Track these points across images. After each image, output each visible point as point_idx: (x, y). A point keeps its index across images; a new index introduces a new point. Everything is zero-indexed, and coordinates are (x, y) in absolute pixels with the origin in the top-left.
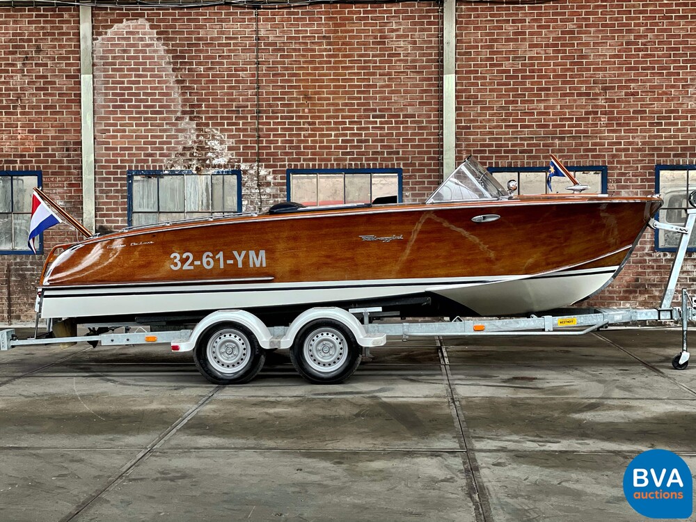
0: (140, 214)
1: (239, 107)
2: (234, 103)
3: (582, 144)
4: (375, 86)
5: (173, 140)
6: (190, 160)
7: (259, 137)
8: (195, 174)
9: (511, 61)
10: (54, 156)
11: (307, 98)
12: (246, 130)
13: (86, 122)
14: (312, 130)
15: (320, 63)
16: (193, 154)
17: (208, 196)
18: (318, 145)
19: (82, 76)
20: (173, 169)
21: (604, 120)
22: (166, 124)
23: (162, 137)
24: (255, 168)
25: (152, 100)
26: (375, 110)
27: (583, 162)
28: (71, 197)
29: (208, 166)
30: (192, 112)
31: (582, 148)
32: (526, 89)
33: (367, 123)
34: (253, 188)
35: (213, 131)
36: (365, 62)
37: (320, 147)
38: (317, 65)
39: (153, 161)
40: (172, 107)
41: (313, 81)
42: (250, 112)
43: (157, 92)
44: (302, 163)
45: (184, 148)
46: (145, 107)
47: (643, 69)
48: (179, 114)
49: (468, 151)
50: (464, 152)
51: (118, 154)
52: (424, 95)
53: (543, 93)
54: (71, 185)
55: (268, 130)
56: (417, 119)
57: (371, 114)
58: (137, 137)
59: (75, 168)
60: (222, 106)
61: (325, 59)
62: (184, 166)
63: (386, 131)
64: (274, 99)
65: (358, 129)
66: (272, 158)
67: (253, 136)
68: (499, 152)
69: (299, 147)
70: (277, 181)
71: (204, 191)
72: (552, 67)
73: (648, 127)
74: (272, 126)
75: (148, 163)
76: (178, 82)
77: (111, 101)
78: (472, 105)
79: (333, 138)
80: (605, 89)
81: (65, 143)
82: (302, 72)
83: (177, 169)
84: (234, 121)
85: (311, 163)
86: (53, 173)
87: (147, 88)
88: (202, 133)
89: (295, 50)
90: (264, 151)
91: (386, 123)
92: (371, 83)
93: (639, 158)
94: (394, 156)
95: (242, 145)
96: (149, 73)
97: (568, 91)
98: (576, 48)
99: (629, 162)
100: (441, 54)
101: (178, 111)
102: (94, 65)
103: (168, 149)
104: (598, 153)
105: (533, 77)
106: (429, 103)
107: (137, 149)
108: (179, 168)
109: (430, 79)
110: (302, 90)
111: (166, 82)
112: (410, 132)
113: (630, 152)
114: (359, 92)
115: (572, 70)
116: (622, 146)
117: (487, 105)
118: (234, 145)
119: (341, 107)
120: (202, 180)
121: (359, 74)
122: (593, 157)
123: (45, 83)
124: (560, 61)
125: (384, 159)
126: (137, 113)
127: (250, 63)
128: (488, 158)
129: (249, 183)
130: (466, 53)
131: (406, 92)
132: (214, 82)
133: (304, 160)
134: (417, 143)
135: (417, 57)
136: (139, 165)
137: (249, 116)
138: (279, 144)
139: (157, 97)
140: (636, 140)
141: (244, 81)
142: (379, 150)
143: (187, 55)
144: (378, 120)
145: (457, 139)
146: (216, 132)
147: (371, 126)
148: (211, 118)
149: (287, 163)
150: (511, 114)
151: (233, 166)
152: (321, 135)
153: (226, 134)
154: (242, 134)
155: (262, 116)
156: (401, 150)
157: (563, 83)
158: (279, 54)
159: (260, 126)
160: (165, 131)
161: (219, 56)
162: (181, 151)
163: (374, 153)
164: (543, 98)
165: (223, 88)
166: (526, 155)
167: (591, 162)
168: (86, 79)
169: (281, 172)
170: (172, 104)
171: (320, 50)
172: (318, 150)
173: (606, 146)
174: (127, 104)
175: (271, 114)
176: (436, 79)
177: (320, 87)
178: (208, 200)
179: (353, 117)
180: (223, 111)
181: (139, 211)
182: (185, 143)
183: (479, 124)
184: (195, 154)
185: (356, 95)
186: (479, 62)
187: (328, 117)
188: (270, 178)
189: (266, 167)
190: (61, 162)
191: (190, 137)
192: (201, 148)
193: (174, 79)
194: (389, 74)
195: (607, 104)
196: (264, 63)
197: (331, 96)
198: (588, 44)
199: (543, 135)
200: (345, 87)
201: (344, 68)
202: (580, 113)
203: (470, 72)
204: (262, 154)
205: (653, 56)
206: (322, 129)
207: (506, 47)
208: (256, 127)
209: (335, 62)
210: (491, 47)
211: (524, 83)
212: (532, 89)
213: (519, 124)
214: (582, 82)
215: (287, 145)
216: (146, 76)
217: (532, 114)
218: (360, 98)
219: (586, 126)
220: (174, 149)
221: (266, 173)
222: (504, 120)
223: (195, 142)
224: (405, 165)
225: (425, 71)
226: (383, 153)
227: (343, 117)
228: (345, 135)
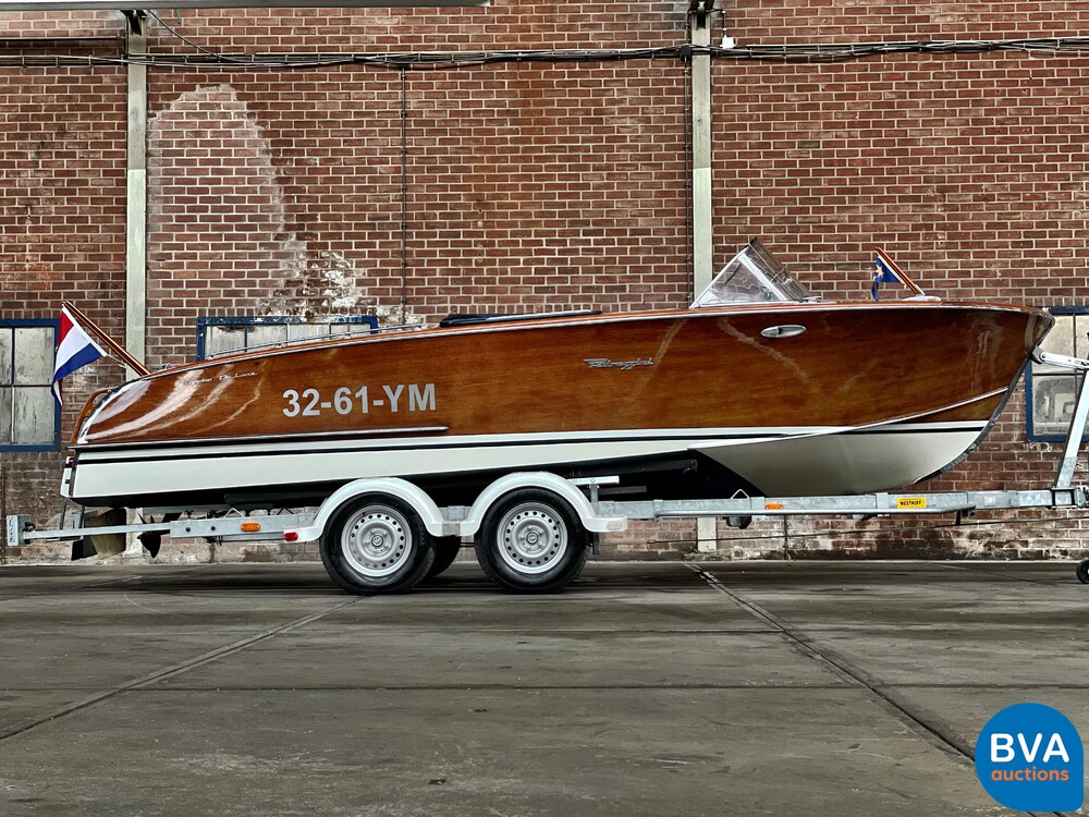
1: (375, 219)
2: (367, 213)
4: (587, 186)
5: (270, 271)
6: (298, 301)
8: (305, 323)
9: (796, 149)
10: (81, 296)
11: (481, 204)
12: (385, 254)
13: (133, 245)
14: (489, 253)
15: (502, 150)
16: (301, 292)
18: (498, 277)
19: (130, 172)
20: (269, 315)
21: (943, 238)
22: (261, 245)
23: (253, 265)
24: (399, 313)
25: (239, 209)
26: (586, 223)
29: (325, 310)
30: (301, 227)
32: (821, 191)
33: (573, 242)
35: (333, 256)
36: (572, 149)
37: (501, 281)
38: (497, 155)
39: (239, 303)
40: (270, 219)
41: (490, 178)
42: (393, 226)
43: (247, 196)
44: (472, 305)
45: (288, 283)
46: (227, 218)
48: (280, 230)
51: (184, 292)
52: (663, 199)
53: (847, 196)
55: (419, 254)
56: (652, 236)
57: (581, 229)
58: (214, 265)
59: (115, 315)
60: (348, 217)
61: (509, 145)
62: (288, 311)
63: (605, 255)
64: (430, 207)
65: (560, 252)
66: (425, 297)
67: (397, 264)
69: (468, 281)
72: (860, 157)
73: (1010, 249)
74: (426, 248)
75: (231, 305)
76: (279, 180)
77: (174, 209)
78: (737, 216)
79: (521, 266)
80: (943, 190)
81: (100, 276)
82: (472, 165)
83: (275, 315)
84: (367, 240)
85: (487, 306)
87: (231, 191)
88: (316, 259)
89: (462, 132)
90: (414, 287)
91: (605, 242)
92: (581, 182)
93: (999, 296)
94: (618, 294)
95: (378, 278)
96: (234, 168)
97: (886, 194)
98: (896, 128)
100: (688, 138)
101: (279, 225)
102: (148, 155)
103: (263, 284)
105: (831, 173)
106: (672, 213)
107: (214, 284)
108: (279, 314)
109: (672, 176)
110: (473, 192)
111: (260, 181)
112: (641, 256)
113: (984, 288)
114: (562, 196)
115: (892, 162)
116: (972, 278)
117: (761, 215)
118: (367, 277)
119: (533, 219)
120: (316, 331)
121: (561, 167)
123: (71, 183)
124: (872, 147)
126: (214, 228)
127: (392, 151)
130: (727, 137)
131: (634, 195)
132: (336, 181)
133: (476, 300)
134: (653, 273)
135: (652, 143)
136: (217, 308)
138: (438, 276)
139: (247, 204)
140: (992, 269)
141: (383, 179)
142: (594, 284)
143: (294, 139)
144: (592, 238)
146: (338, 257)
147: (581, 247)
148: (330, 236)
150: (797, 229)
151: (364, 311)
152: (503, 262)
153: (354, 260)
154: (378, 260)
155: (411, 233)
156: (627, 285)
157: (879, 181)
158: (438, 138)
159: (408, 248)
160: (259, 255)
161: (345, 141)
162: (282, 287)
163: (586, 289)
164: (847, 205)
165: (350, 189)
166: (822, 291)
168: (136, 178)
170: (270, 214)
171: (502, 132)
172: (497, 284)
173: (947, 278)
174: (198, 215)
175: (424, 230)
176: (682, 175)
177: (502, 188)
179: (553, 233)
180: (349, 225)
182: (289, 275)
184: (304, 292)
185: (557, 200)
186: (748, 150)
187: (514, 234)
189: (417, 311)
190: (93, 304)
191: (297, 265)
192: (314, 283)
193: (273, 176)
194: (609, 167)
195: (946, 214)
196: (413, 151)
197: (519, 202)
198: (915, 123)
199: (848, 262)
200: (540, 187)
201: (538, 159)
202: (904, 228)
203: (735, 165)
204: (410, 292)
205: (1015, 140)
206: (505, 253)
207: (788, 127)
208: (401, 249)
209: (525, 150)
210: (767, 127)
211: (818, 182)
212: (831, 191)
213: (811, 244)
214: (907, 180)
215: (450, 277)
216: (230, 172)
217: (831, 229)
218: (564, 205)
219: (914, 246)
220: (272, 284)
221: (416, 321)
222: (788, 238)
223: (305, 273)
224: (634, 307)
225: (664, 162)
226: (599, 289)
227: (537, 234)
228: (541, 261)
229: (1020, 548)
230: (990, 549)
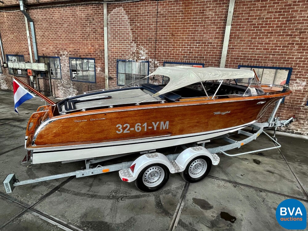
1: (150, 39)
2: (148, 37)
3: (283, 58)
4: (198, 31)
5: (129, 50)
6: (134, 57)
8: (136, 62)
9: (257, 20)
10: (97, 54)
11: (173, 35)
12: (151, 47)
13: (105, 44)
14: (174, 47)
15: (179, 21)
16: (135, 55)
18: (175, 53)
19: (104, 28)
20: (129, 60)
21: (297, 47)
22: (128, 44)
23: (126, 49)
24: (154, 61)
25: (124, 36)
26: (197, 40)
27: (281, 65)
28: (102, 67)
29: (139, 59)
30: (135, 40)
32: (262, 33)
33: (193, 45)
34: (152, 67)
36: (195, 21)
38: (177, 22)
39: (124, 57)
40: (129, 38)
41: (175, 29)
42: (153, 40)
43: (125, 33)
44: (169, 60)
45: (133, 53)
46: (122, 38)
48: (131, 41)
49: (232, 58)
50: (230, 59)
51: (114, 54)
52: (217, 34)
53: (269, 34)
54: (102, 63)
55: (159, 47)
56: (213, 44)
57: (195, 42)
58: (119, 48)
59: (103, 58)
60: (145, 38)
63: (200, 49)
64: (161, 36)
65: (190, 48)
66: (159, 57)
67: (154, 49)
68: (244, 59)
69: (168, 54)
71: (138, 68)
72: (276, 22)
75: (122, 57)
76: (131, 29)
77: (112, 36)
78: (236, 39)
79: (180, 51)
80: (301, 33)
81: (101, 50)
82: (171, 25)
84: (148, 44)
85: (172, 60)
86: (98, 59)
87: (122, 32)
88: (138, 48)
89: (170, 17)
90: (157, 55)
91: (201, 45)
92: (197, 29)
94: (202, 59)
95: (150, 52)
97: (281, 34)
98: (290, 13)
99: (304, 67)
100: (226, 17)
102: (108, 24)
103: (128, 53)
104: (289, 62)
105: (266, 27)
106: (218, 38)
107: (119, 52)
108: (131, 59)
109: (220, 28)
110: (171, 32)
111: (128, 29)
112: (209, 49)
113: (306, 62)
114: (192, 33)
115: (286, 24)
116: (303, 60)
117: (243, 39)
118: (148, 52)
119: (184, 39)
120: (138, 64)
121: (193, 26)
122: (287, 63)
123: (95, 30)
124: (281, 19)
125: (198, 60)
126: (119, 40)
127: (154, 22)
128: (239, 61)
129: (152, 66)
130: (237, 17)
131: (210, 33)
132: (142, 29)
133: (170, 59)
134: (211, 54)
135: (216, 19)
136: (120, 58)
137: (153, 42)
138: (162, 53)
141: (152, 29)
142: (197, 56)
143: (134, 20)
144: (198, 44)
145: (228, 53)
146: (142, 47)
147: (195, 47)
148: (141, 42)
149: (164, 59)
150: (252, 43)
151: (147, 60)
152: (176, 50)
153: (145, 48)
155: (157, 42)
156: (205, 57)
157: (280, 30)
158: (164, 18)
160: (127, 47)
161: (144, 20)
162: (131, 54)
163: (195, 57)
164: (269, 37)
165: (145, 31)
166: (256, 61)
167: (285, 66)
168: (105, 29)
169: (162, 63)
171: (179, 16)
172: (175, 55)
173: (294, 59)
174: (117, 37)
175: (160, 41)
176: (223, 28)
177: (177, 31)
178: (139, 71)
179: (188, 43)
180: (145, 40)
181: (120, 73)
182: (133, 51)
183: (238, 47)
185: (190, 34)
186: (242, 20)
187: (179, 43)
188: (158, 65)
189: (157, 60)
190: (99, 56)
191: (134, 49)
192: (138, 53)
193: (130, 28)
194: (204, 26)
195: (299, 40)
196: (159, 22)
197: (181, 35)
198: (297, 11)
199: (265, 53)
200: (186, 31)
201: (187, 23)
202: (285, 44)
203: (238, 25)
206: (177, 47)
207: (256, 13)
208: (155, 46)
209: (184, 21)
210: (249, 13)
211: (261, 30)
212: (265, 33)
213: (255, 48)
214: (290, 29)
215: (165, 53)
216: (122, 28)
217: (262, 44)
218: (192, 36)
219: (287, 50)
221: (157, 63)
222: (249, 46)
223: (136, 51)
224: (205, 62)
225: (218, 24)
226: (198, 57)
227: (185, 43)
228: (185, 50)
229: (295, 131)
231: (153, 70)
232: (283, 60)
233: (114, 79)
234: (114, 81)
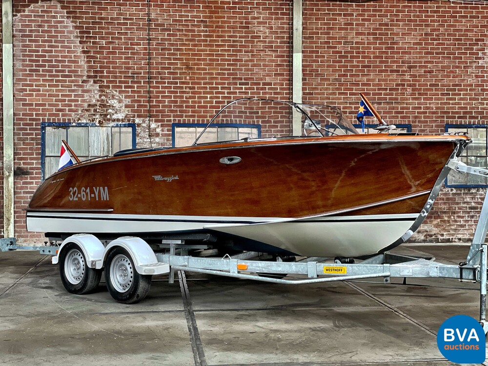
0: (52, 158)
1: (134, 74)
2: (130, 71)
3: (393, 108)
4: (241, 60)
5: (80, 99)
6: (94, 115)
7: (150, 98)
8: (98, 126)
9: (342, 45)
11: (188, 68)
12: (139, 92)
13: (6, 83)
14: (192, 93)
15: (199, 41)
16: (96, 110)
17: (108, 143)
18: (197, 105)
19: (4, 45)
20: (79, 122)
21: (409, 90)
22: (74, 85)
23: (70, 96)
24: (147, 122)
25: (63, 66)
26: (241, 79)
27: (394, 121)
29: (109, 120)
30: (96, 76)
31: (393, 111)
32: (353, 66)
33: (235, 88)
34: (144, 137)
35: (113, 92)
36: (234, 41)
37: (199, 107)
38: (196, 43)
39: (63, 115)
40: (79, 72)
41: (193, 55)
42: (143, 78)
43: (67, 59)
44: (184, 119)
45: (89, 105)
46: (56, 71)
47: (437, 53)
48: (85, 78)
49: (311, 112)
51: (34, 109)
52: (278, 68)
53: (366, 69)
55: (157, 92)
56: (273, 86)
57: (238, 82)
58: (50, 95)
60: (120, 72)
61: (203, 38)
62: (89, 120)
63: (250, 95)
64: (163, 68)
65: (228, 93)
66: (160, 114)
67: (146, 97)
69: (182, 106)
70: (164, 132)
71: (105, 140)
72: (372, 50)
73: (440, 96)
74: (160, 90)
75: (59, 116)
76: (84, 52)
77: (28, 66)
78: (314, 77)
79: (209, 100)
82: (184, 48)
83: (83, 122)
84: (130, 84)
85: (191, 119)
87: (58, 57)
88: (103, 93)
89: (179, 30)
90: (155, 109)
91: (250, 89)
92: (238, 58)
93: (434, 119)
94: (255, 115)
95: (136, 104)
96: (60, 45)
97: (384, 68)
98: (389, 36)
99: (426, 122)
100: (291, 38)
101: (84, 75)
102: (13, 36)
103: (76, 106)
104: (405, 115)
105: (359, 57)
106: (282, 75)
107: (50, 105)
108: (84, 121)
109: (283, 56)
110: (184, 61)
111: (74, 52)
112: (268, 96)
113: (428, 115)
114: (228, 65)
115: (387, 53)
116: (422, 110)
117: (325, 77)
118: (130, 103)
119: (214, 76)
120: (103, 131)
121: (228, 50)
122: (402, 117)
124: (378, 45)
125: (247, 117)
126: (50, 76)
127: (143, 39)
129: (142, 134)
130: (310, 38)
131: (264, 65)
132: (114, 53)
133: (186, 116)
134: (273, 105)
135: (273, 39)
136: (51, 118)
137: (142, 81)
138: (166, 104)
139: (67, 64)
140: (431, 106)
141: (138, 53)
142: (243, 110)
143: (91, 31)
144: (243, 86)
146: (115, 93)
147: (238, 91)
148: (111, 82)
150: (342, 85)
151: (129, 120)
152: (199, 98)
153: (124, 95)
154: (136, 95)
155: (153, 81)
156: (260, 111)
157: (381, 62)
158: (166, 33)
159: (151, 89)
160: (73, 91)
161: (118, 33)
162: (86, 107)
163: (240, 112)
164: (366, 73)
165: (121, 58)
166: (353, 115)
167: (400, 122)
168: (7, 48)
169: (168, 125)
170: (79, 69)
171: (199, 31)
172: (196, 109)
173: (411, 110)
174: (41, 69)
175: (160, 80)
176: (288, 56)
177: (199, 60)
178: (108, 147)
179: (224, 84)
180: (121, 76)
181: (51, 155)
182: (89, 101)
183: (319, 91)
184: (98, 110)
185: (226, 67)
186: (319, 45)
187: (205, 84)
188: (159, 130)
189: (156, 121)
191: (94, 96)
192: (103, 106)
193: (81, 50)
194: (252, 51)
195: (411, 79)
196: (154, 39)
197: (208, 67)
198: (398, 34)
200: (218, 60)
201: (218, 46)
202: (392, 85)
203: (313, 52)
204: (152, 112)
205: (444, 44)
206: (200, 93)
207: (339, 34)
208: (148, 90)
209: (211, 41)
210: (328, 33)
211: (352, 62)
212: (358, 66)
213: (348, 92)
214: (394, 62)
215: (173, 104)
216: (58, 47)
217: (358, 85)
218: (229, 69)
219: (396, 94)
220: (80, 106)
221: (155, 126)
222: (338, 89)
223: (98, 101)
224: (262, 122)
225: (279, 50)
226: (246, 113)
227: (216, 84)
228: (218, 98)
229: (440, 237)
230: (426, 238)
231: (146, 142)
232: (395, 112)
233: (32, 173)
234: (31, 178)
